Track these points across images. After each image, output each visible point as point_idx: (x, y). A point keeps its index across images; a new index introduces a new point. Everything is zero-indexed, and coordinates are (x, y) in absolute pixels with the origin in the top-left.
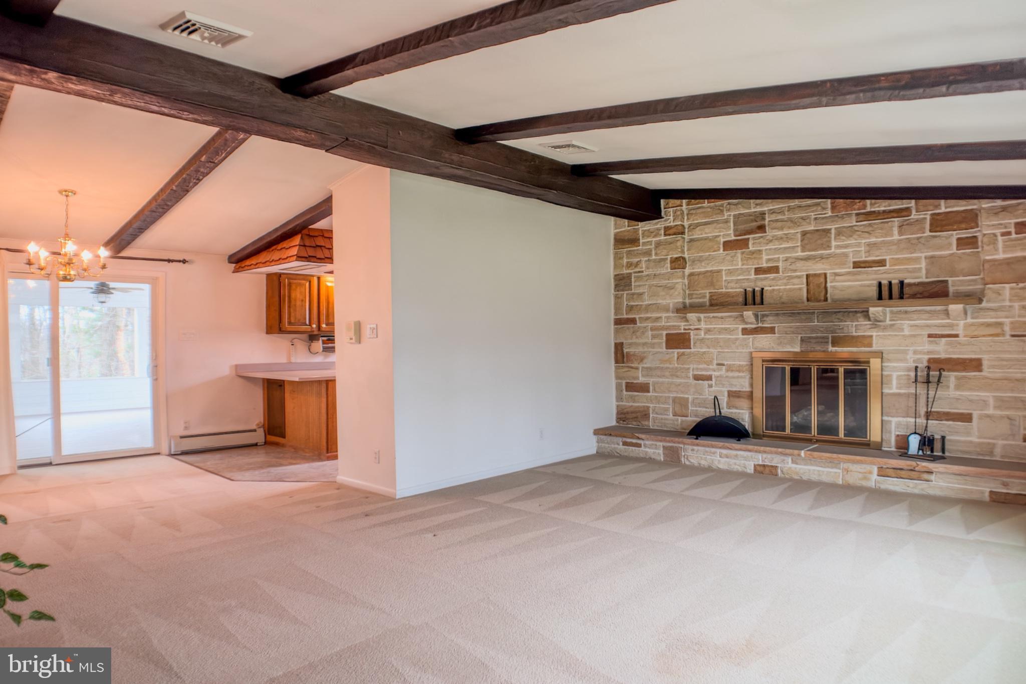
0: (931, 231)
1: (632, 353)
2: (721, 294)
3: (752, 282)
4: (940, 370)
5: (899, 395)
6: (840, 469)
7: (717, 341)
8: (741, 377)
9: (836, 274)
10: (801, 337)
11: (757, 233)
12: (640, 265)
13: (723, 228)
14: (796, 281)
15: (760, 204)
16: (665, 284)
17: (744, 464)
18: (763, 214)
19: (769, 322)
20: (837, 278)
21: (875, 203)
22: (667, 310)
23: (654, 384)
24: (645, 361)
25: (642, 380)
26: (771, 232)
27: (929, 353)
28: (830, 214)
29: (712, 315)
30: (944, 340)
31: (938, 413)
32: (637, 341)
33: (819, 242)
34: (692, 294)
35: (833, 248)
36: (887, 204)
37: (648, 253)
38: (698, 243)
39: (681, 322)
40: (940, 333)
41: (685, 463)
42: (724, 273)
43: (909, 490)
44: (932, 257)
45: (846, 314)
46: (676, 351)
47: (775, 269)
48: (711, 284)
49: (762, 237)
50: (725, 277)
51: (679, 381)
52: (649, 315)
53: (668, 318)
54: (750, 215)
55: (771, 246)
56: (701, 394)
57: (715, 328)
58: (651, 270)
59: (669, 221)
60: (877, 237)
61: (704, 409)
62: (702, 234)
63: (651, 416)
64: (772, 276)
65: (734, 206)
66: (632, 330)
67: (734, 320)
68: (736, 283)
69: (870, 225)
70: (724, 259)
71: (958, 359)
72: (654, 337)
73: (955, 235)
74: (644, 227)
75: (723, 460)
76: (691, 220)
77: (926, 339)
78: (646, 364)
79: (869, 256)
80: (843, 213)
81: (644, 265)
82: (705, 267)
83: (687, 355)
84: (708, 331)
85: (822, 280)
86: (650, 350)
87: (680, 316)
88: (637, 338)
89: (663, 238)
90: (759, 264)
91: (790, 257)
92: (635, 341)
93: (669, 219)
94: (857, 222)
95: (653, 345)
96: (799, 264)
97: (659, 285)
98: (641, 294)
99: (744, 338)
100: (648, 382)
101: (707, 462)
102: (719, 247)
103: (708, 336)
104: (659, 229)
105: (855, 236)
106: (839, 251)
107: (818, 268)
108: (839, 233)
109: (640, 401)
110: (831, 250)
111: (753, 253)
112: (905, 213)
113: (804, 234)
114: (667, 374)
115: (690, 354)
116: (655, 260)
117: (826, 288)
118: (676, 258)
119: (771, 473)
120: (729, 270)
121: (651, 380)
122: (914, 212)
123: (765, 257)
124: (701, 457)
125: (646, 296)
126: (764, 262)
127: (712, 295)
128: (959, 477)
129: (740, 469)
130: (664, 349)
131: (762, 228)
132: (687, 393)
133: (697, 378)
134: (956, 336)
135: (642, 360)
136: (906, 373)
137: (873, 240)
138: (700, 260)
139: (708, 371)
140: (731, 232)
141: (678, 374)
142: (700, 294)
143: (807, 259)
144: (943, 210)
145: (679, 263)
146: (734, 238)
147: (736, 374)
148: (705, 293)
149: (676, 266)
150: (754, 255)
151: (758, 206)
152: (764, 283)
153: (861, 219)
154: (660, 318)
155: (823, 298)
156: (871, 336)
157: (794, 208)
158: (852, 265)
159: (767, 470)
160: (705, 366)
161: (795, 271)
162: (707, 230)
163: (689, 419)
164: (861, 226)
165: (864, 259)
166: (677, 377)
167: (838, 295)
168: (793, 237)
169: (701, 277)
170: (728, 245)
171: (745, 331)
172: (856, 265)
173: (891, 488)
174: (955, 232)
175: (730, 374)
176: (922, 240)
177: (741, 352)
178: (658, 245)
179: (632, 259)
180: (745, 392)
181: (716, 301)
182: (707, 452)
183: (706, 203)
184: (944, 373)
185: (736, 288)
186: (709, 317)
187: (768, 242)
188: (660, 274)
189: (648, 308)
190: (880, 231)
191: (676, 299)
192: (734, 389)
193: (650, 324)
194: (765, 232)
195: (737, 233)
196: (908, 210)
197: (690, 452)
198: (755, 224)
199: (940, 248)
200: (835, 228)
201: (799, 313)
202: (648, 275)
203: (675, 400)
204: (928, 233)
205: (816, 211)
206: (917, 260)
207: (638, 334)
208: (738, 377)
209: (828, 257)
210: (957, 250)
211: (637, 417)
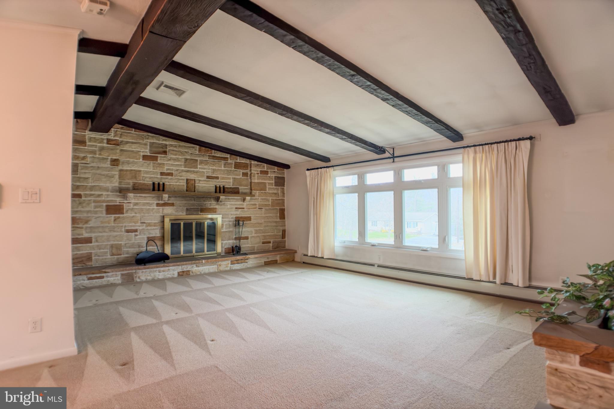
0: (234, 168)
1: (77, 218)
2: (140, 183)
3: (158, 179)
4: (243, 221)
5: (226, 232)
6: (216, 265)
7: (142, 210)
8: (156, 229)
9: (200, 180)
10: (187, 208)
11: (162, 154)
12: (86, 160)
13: (143, 148)
14: (181, 181)
15: (165, 140)
16: (107, 174)
17: (173, 273)
18: (166, 145)
19: (171, 200)
20: (201, 182)
21: (216, 153)
22: (108, 191)
23: (96, 238)
24: (90, 222)
25: (86, 235)
26: (170, 156)
27: (236, 215)
28: (197, 153)
29: (138, 195)
30: (240, 210)
31: (244, 237)
32: (82, 209)
33: (193, 165)
34: (121, 182)
35: (198, 168)
36: (220, 154)
37: (94, 152)
38: (125, 153)
39: (117, 198)
40: (238, 207)
41: (136, 281)
42: (142, 172)
43: (242, 267)
44: (235, 178)
45: (207, 198)
46: (113, 216)
47: (171, 174)
48: (135, 178)
49: (165, 157)
50: (143, 175)
51: (115, 234)
52: (92, 193)
53: (108, 195)
54: (159, 144)
55: (170, 162)
56: (130, 241)
57: (140, 202)
58: (95, 163)
59: (111, 136)
60: (216, 167)
61: (133, 249)
62: (129, 148)
63: (93, 258)
64: (170, 177)
65: (151, 138)
66: (78, 202)
67: (152, 199)
68: (150, 179)
69: (214, 161)
70: (143, 164)
71: (244, 217)
72: (96, 207)
73: (242, 171)
74: (91, 135)
75: (161, 274)
76: (123, 138)
77: (234, 209)
78: (90, 224)
79: (213, 174)
80: (203, 154)
81: (89, 160)
82: (131, 167)
83: (121, 218)
84: (136, 204)
85: (194, 182)
86: (94, 215)
87: (116, 195)
88: (83, 207)
89: (105, 145)
90: (162, 170)
91: (179, 169)
92: (80, 209)
93: (111, 134)
94: (209, 159)
95: (96, 213)
96: (184, 174)
97: (102, 174)
98: (87, 178)
99: (157, 208)
100: (91, 236)
101: (151, 276)
102: (140, 157)
103: (135, 207)
104: (103, 139)
105: (208, 165)
106: (200, 170)
107: (192, 176)
108: (202, 162)
109: (85, 249)
110: (197, 169)
111: (160, 164)
112: (226, 160)
113: (186, 160)
114: (107, 230)
115: (123, 217)
116: (98, 158)
117: (195, 186)
118: (115, 159)
119: (187, 274)
120: (146, 171)
121: (93, 235)
122: (229, 159)
123: (166, 167)
124: (148, 275)
125: (90, 180)
126: (165, 169)
127: (134, 184)
128: (256, 259)
129: (170, 276)
130: (104, 215)
131: (165, 152)
132: (121, 241)
133: (128, 231)
134: (244, 208)
135: (87, 222)
136: (228, 223)
137: (214, 168)
138: (128, 163)
139: (135, 227)
140: (148, 151)
141: (116, 229)
142: (127, 182)
143: (187, 171)
144: (238, 161)
145: (115, 162)
146: (149, 154)
147: (153, 228)
148: (130, 182)
149: (115, 164)
150: (161, 166)
151: (164, 141)
152: (166, 180)
153: (211, 158)
154: (102, 195)
155: (193, 190)
156: (216, 208)
157: (182, 146)
158: (206, 177)
159: (185, 273)
160: (134, 224)
161: (181, 176)
162: (133, 147)
163: (122, 256)
164: (210, 161)
165: (211, 175)
166: (114, 231)
167: (200, 189)
168: (180, 160)
169: (128, 172)
170: (145, 157)
171: (158, 205)
172: (208, 177)
173: (236, 268)
174: (241, 170)
175: (149, 228)
176: (232, 171)
177: (155, 216)
178: (102, 149)
179: (79, 153)
180: (157, 237)
181: (137, 187)
182: (151, 271)
183: (133, 131)
184: (244, 222)
185: (149, 181)
186: (137, 196)
187: (168, 160)
188: (102, 167)
189: (92, 188)
190: (217, 165)
191: (115, 183)
192: (151, 236)
193: (92, 199)
194: (167, 155)
195: (152, 152)
196: (227, 158)
197: (141, 273)
198: (161, 150)
199: (237, 175)
200: (200, 160)
201: (186, 197)
202: (92, 167)
203: (112, 246)
204: (233, 169)
205: (192, 150)
206: (230, 178)
207: (84, 205)
208: (154, 229)
209: (197, 172)
210: (242, 177)
211: (82, 261)
